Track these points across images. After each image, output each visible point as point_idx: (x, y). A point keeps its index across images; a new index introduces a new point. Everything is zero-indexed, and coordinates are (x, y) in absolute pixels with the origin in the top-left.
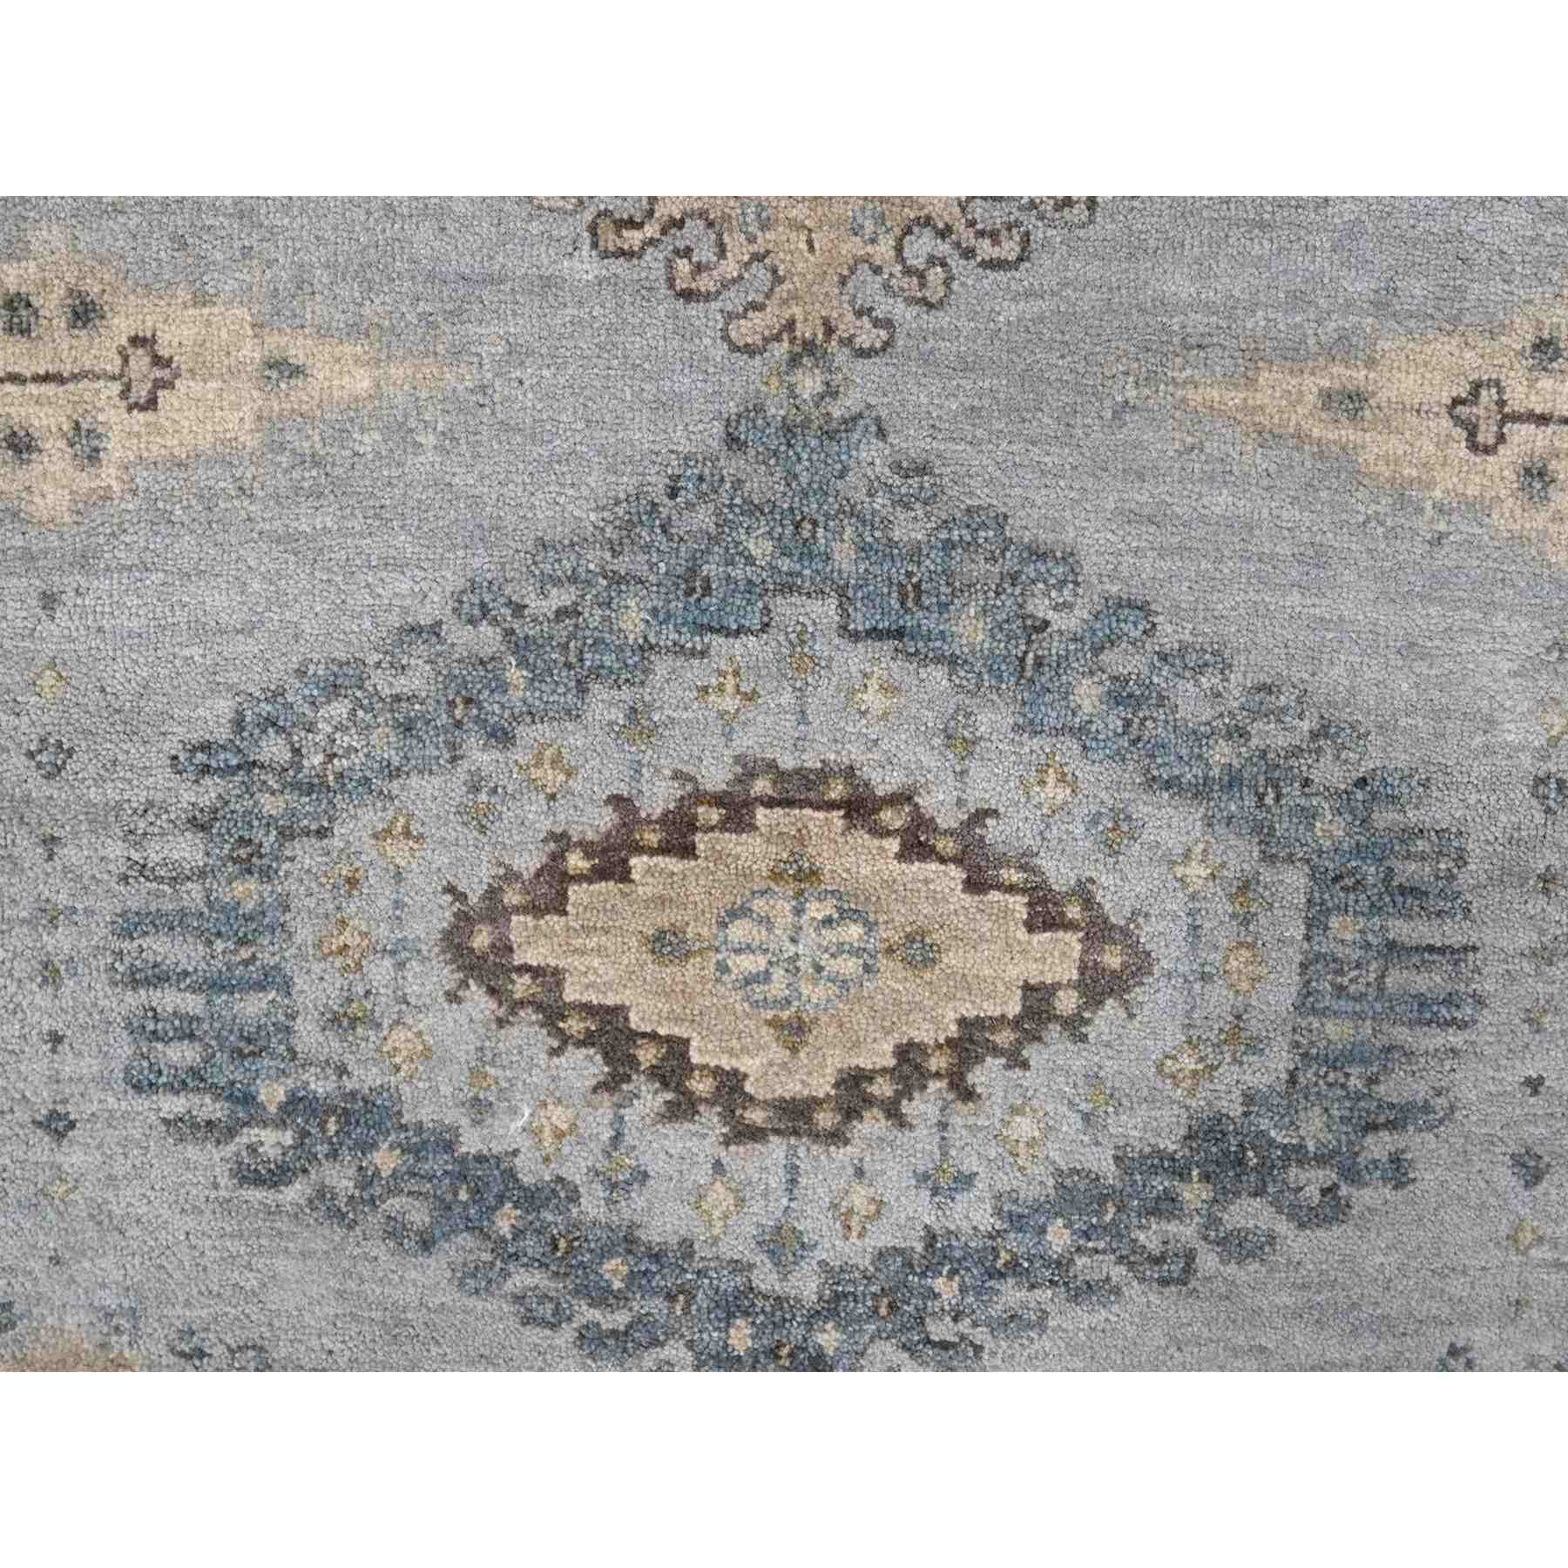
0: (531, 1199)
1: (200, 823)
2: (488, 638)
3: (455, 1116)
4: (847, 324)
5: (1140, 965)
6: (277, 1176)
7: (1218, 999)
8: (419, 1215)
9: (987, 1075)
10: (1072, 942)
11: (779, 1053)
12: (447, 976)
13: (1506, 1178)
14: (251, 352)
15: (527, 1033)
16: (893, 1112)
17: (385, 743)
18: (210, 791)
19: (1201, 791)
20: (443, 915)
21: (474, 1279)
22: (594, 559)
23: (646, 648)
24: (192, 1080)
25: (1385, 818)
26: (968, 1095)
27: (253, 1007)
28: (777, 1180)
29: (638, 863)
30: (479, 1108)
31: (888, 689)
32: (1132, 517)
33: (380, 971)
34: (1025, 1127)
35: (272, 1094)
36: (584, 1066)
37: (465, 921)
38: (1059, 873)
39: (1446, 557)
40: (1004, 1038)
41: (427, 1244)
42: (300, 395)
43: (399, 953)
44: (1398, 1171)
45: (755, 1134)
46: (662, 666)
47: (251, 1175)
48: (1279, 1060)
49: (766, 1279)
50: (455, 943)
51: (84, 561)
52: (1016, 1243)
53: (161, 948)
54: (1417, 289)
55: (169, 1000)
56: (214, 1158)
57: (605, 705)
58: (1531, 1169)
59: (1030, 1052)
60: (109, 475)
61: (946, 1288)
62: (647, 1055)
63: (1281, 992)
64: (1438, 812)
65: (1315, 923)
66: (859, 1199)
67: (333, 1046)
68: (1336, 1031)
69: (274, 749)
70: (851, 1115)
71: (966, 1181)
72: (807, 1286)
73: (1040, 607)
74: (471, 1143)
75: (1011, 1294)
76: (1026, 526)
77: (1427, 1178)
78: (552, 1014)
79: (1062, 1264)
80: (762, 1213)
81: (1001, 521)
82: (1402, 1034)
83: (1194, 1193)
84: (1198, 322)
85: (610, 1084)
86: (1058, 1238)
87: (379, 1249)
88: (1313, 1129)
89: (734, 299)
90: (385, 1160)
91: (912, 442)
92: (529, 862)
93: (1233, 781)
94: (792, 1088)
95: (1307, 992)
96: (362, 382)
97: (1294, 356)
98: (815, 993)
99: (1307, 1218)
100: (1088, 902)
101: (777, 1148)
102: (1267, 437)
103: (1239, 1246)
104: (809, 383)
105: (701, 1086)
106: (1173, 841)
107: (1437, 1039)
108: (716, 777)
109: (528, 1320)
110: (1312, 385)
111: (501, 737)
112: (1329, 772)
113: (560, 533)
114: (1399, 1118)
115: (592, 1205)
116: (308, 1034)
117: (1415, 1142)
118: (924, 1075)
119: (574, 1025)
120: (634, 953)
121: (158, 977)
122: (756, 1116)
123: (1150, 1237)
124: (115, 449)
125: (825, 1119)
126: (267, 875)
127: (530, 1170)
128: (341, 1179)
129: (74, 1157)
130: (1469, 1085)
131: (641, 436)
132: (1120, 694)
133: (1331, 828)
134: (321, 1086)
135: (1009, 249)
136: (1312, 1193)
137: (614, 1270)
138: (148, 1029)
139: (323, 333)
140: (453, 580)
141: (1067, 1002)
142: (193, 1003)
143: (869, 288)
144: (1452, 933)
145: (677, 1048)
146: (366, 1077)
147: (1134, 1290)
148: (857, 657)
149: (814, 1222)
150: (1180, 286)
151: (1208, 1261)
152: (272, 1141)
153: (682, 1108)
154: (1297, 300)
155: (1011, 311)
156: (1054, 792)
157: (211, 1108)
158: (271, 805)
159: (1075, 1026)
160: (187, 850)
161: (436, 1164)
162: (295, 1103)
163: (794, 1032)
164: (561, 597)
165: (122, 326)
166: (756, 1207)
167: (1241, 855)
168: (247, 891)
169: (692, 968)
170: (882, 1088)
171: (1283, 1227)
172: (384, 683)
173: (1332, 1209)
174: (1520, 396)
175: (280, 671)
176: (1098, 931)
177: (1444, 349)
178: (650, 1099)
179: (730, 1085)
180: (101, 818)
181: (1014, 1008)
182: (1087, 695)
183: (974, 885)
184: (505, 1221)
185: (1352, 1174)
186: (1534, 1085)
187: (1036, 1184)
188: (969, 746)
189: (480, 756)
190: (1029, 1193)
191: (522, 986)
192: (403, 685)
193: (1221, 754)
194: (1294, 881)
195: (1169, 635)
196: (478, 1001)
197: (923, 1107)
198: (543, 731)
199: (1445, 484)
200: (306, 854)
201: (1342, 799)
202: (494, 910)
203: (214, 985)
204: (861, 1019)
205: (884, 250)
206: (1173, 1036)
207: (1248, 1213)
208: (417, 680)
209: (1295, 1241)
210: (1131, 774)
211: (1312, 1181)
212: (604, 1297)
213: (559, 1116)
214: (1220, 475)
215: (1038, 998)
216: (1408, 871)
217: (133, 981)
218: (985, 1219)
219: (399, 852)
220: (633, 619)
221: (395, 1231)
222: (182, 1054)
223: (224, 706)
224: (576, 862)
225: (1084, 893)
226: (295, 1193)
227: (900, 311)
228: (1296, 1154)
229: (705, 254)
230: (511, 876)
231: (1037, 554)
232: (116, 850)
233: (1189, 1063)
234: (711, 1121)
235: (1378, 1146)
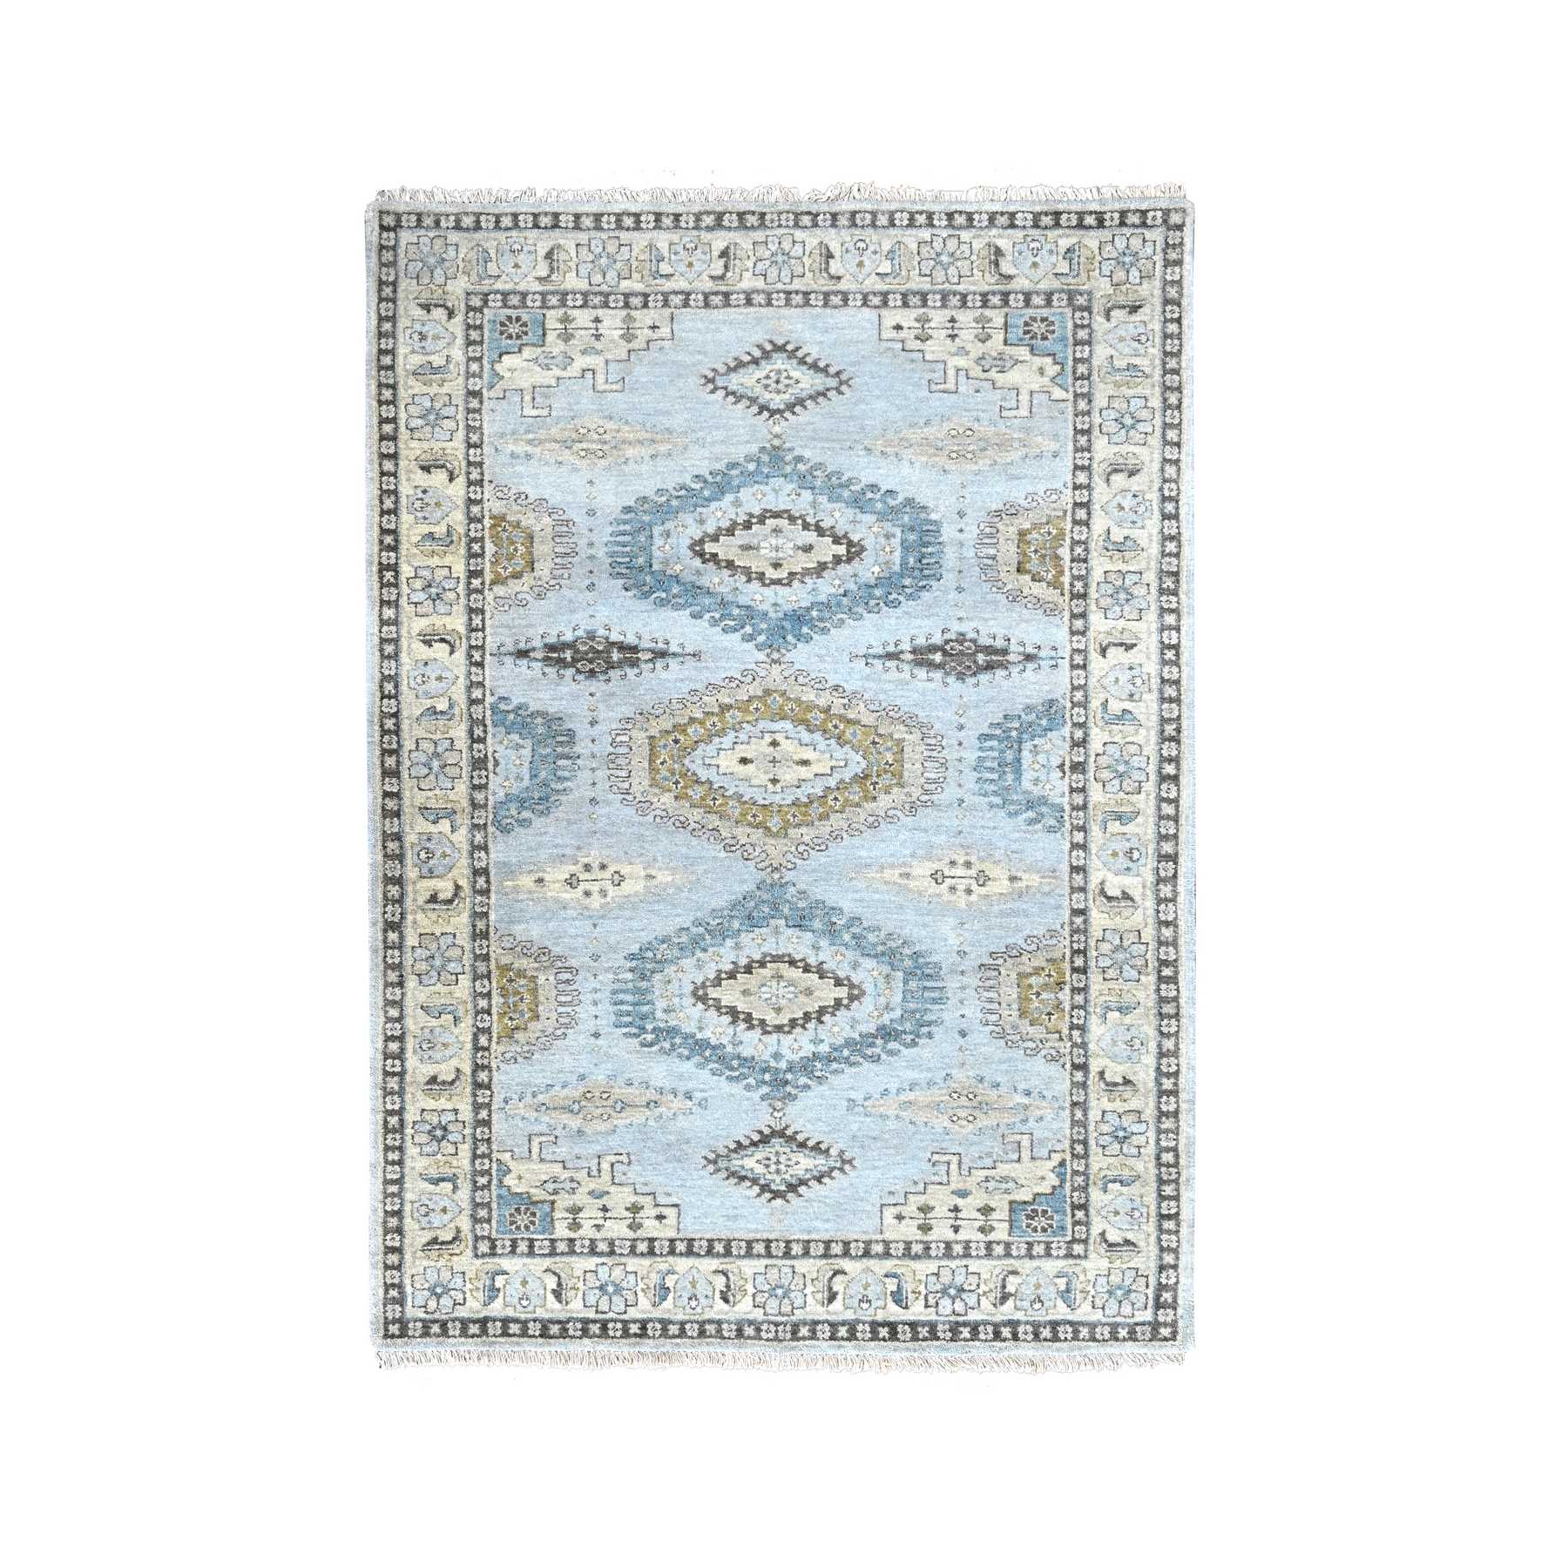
0: (714, 1048)
1: (632, 970)
2: (701, 930)
3: (696, 1031)
4: (785, 864)
5: (863, 993)
6: (651, 1045)
7: (882, 1000)
8: (686, 1053)
9: (826, 1018)
10: (846, 989)
11: (774, 1015)
12: (693, 1001)
13: (957, 1036)
14: (643, 873)
15: (712, 1013)
16: (803, 1027)
17: (676, 952)
18: (634, 963)
19: (876, 956)
20: (691, 987)
21: (700, 1066)
22: (725, 913)
23: (739, 931)
24: (630, 1024)
25: (921, 960)
26: (822, 1022)
27: (645, 1009)
28: (775, 1042)
29: (739, 976)
30: (701, 1029)
31: (798, 938)
32: (856, 900)
33: (676, 1000)
34: (836, 1029)
35: (649, 1027)
36: (727, 1019)
37: (697, 989)
38: (842, 974)
39: (931, 906)
40: (830, 1010)
41: (688, 1058)
42: (655, 882)
43: (681, 996)
44: (930, 1036)
45: (770, 1033)
46: (743, 935)
47: (643, 1045)
48: (898, 1013)
49: (773, 1064)
50: (694, 994)
51: (603, 917)
52: (835, 1054)
53: (621, 996)
54: (920, 852)
55: (624, 1008)
56: (636, 1041)
57: (729, 943)
58: (963, 1034)
59: (837, 1013)
60: (609, 899)
61: (819, 1065)
62: (742, 1016)
63: (898, 998)
64: (934, 958)
65: (906, 982)
66: (796, 1046)
67: (665, 1016)
68: (912, 1006)
69: (650, 954)
70: (793, 1027)
71: (822, 1041)
72: (783, 1065)
73: (834, 920)
74: (699, 1036)
75: (835, 1066)
76: (829, 903)
77: (937, 1037)
78: (718, 1008)
79: (847, 1058)
80: (771, 1050)
81: (824, 902)
82: (929, 1006)
83: (879, 1042)
84: (869, 861)
85: (733, 1022)
86: (846, 1053)
87: (676, 1060)
88: (908, 1026)
89: (758, 860)
90: (678, 1040)
91: (802, 886)
92: (712, 976)
93: (883, 954)
94: (777, 1022)
95: (904, 997)
96: (670, 879)
97: (892, 866)
98: (783, 1002)
99: (907, 1046)
100: (849, 980)
101: (775, 1036)
102: (886, 883)
103: (891, 1053)
104: (776, 876)
105: (755, 1022)
106: (869, 967)
107: (937, 1007)
108: (757, 957)
109: (714, 1074)
110: (897, 872)
111: (705, 950)
112: (907, 951)
113: (718, 907)
114: (929, 1024)
115: (729, 1049)
116: (659, 1014)
117: (933, 1029)
118: (810, 1019)
119: (724, 1010)
120: (738, 995)
121: (622, 1003)
122: (769, 1029)
123: (869, 1052)
124: (610, 894)
125: (786, 1029)
126: (649, 981)
127: (713, 1042)
128: (667, 1045)
129: (600, 1042)
130: (946, 1016)
131: (736, 888)
132: (854, 937)
133: (908, 963)
134: (662, 1025)
135: (823, 847)
136: (908, 1041)
137: (735, 1063)
138: (620, 1014)
139: (660, 869)
140: (692, 919)
141: (845, 1002)
142: (630, 1008)
143: (790, 856)
144: (939, 984)
145: (749, 1015)
146: (672, 1023)
147: (866, 1064)
148: (790, 931)
149: (785, 1051)
150: (863, 853)
151: (884, 1056)
152: (650, 1037)
153: (751, 1027)
154: (892, 855)
155: (823, 860)
156: (839, 957)
157: (634, 1030)
158: (649, 966)
159: (847, 1007)
160: (629, 976)
161: (690, 1041)
162: (654, 1029)
163: (778, 1010)
164: (718, 921)
165: (612, 869)
166: (770, 1048)
167: (886, 969)
168: (644, 984)
169: (752, 998)
170: (800, 1022)
171: (902, 1048)
172: (676, 940)
173: (914, 1044)
174: (947, 873)
175: (651, 938)
176: (852, 986)
177: (928, 864)
178: (743, 1026)
179: (763, 1022)
180: (607, 970)
181: (832, 1003)
182: (847, 937)
183: (820, 978)
184: (707, 1053)
185: (918, 1036)
186: (963, 1016)
187: (840, 1041)
188: (818, 948)
189: (699, 954)
190: (838, 1043)
191: (711, 1002)
192: (680, 940)
193: (880, 948)
194: (900, 974)
195: (865, 924)
196: (700, 1006)
197: (811, 1025)
198: (714, 949)
199: (930, 891)
200: (658, 977)
201: (910, 957)
202: (704, 986)
203: (635, 1004)
204: (795, 1008)
205: (793, 849)
206: (871, 1008)
207: (893, 1045)
208: (684, 939)
209: (905, 1051)
210: (858, 953)
211: (909, 1038)
212: (732, 1069)
213: (721, 1030)
214: (877, 891)
215: (838, 1002)
216: (928, 971)
217: (616, 1004)
218: (827, 1049)
219: (680, 975)
220: (736, 925)
221: (680, 1056)
222: (629, 1019)
223: (638, 946)
224: (723, 976)
225: (848, 978)
226: (655, 1048)
227: (798, 861)
228: (905, 1032)
229: (751, 851)
230: (708, 979)
231: (833, 909)
232: (611, 976)
233: (876, 1013)
234: (758, 1031)
235: (925, 1030)
